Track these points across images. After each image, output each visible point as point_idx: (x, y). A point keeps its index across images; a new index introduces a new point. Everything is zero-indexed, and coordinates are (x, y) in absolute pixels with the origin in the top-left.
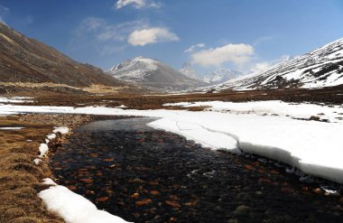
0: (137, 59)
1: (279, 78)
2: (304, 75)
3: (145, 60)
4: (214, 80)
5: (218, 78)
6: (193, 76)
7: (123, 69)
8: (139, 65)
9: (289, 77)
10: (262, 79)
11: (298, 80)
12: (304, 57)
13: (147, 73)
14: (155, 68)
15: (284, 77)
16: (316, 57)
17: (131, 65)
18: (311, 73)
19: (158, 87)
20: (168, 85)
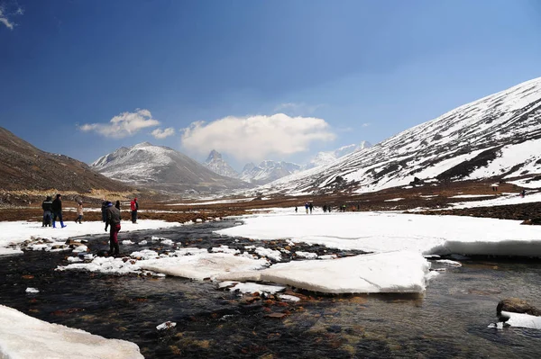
0: (138, 147)
1: (339, 179)
2: (365, 177)
3: (150, 149)
4: (257, 178)
5: (262, 175)
6: (225, 173)
7: (116, 162)
8: (141, 157)
9: (349, 178)
10: (320, 179)
11: (358, 183)
12: (374, 149)
13: (156, 168)
14: (167, 161)
15: (344, 178)
16: (386, 151)
17: (129, 155)
18: (374, 173)
19: (176, 189)
20: (189, 187)
